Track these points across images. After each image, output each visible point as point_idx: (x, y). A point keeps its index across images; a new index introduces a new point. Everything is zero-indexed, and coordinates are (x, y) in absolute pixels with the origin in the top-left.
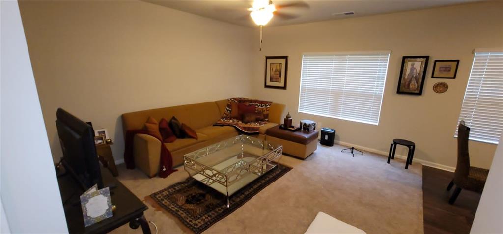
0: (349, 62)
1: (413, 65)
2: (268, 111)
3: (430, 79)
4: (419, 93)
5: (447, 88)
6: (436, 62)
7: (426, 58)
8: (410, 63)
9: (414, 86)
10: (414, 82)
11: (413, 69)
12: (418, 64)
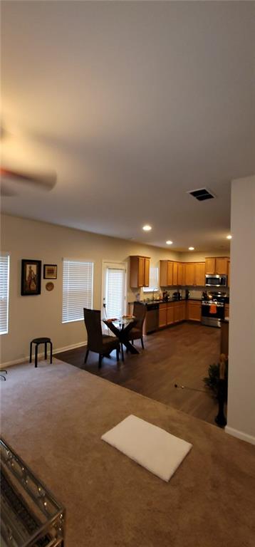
1: (30, 268)
3: (42, 280)
4: (38, 292)
5: (53, 287)
6: (45, 265)
7: (38, 263)
8: (28, 266)
9: (33, 286)
10: (33, 283)
11: (31, 271)
12: (34, 267)
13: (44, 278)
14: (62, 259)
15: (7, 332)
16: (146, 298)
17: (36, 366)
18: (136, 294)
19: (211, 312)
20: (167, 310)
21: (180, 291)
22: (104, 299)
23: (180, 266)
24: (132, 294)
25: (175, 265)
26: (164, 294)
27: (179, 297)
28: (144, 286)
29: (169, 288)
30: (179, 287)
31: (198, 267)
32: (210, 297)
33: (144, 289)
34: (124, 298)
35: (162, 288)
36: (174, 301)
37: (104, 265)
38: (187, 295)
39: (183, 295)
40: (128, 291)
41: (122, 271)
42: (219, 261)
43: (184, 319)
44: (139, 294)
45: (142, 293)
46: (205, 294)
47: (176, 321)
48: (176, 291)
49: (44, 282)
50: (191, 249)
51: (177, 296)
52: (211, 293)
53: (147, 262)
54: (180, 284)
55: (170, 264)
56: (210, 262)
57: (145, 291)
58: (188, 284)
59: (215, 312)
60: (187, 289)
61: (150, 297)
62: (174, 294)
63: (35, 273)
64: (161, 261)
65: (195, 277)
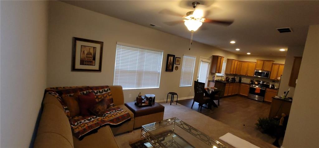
0: (147, 54)
1: (170, 58)
2: (111, 95)
3: (174, 65)
4: (172, 70)
5: (178, 69)
6: (176, 58)
7: (174, 56)
8: (170, 57)
9: (171, 68)
10: (170, 66)
11: (170, 60)
12: (172, 58)
13: (175, 64)
14: (183, 55)
15: (159, 87)
16: (217, 79)
17: (171, 105)
18: (213, 76)
19: (256, 92)
20: (229, 87)
21: (236, 77)
22: (198, 77)
23: (239, 63)
24: (211, 76)
25: (236, 62)
26: (227, 78)
27: (235, 81)
28: (219, 72)
29: (231, 75)
30: (235, 75)
31: (251, 65)
32: (256, 83)
33: (217, 74)
34: (207, 78)
35: (226, 74)
36: (232, 82)
37: (201, 59)
38: (240, 80)
39: (237, 80)
40: (209, 74)
41: (208, 63)
42: (267, 63)
43: (237, 93)
44: (214, 77)
45: (216, 76)
46: (252, 81)
47: (233, 94)
48: (233, 77)
49: (175, 66)
50: (249, 54)
51: (234, 80)
52: (257, 81)
53: (222, 59)
54: (237, 73)
55: (233, 62)
56: (260, 63)
57: (217, 75)
58: (241, 74)
59: (259, 92)
60: (241, 77)
61: (220, 79)
62: (232, 79)
63: (172, 61)
64: (228, 59)
65: (247, 71)
